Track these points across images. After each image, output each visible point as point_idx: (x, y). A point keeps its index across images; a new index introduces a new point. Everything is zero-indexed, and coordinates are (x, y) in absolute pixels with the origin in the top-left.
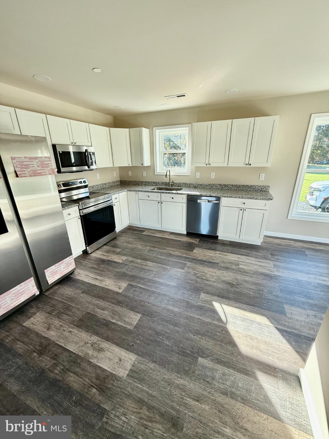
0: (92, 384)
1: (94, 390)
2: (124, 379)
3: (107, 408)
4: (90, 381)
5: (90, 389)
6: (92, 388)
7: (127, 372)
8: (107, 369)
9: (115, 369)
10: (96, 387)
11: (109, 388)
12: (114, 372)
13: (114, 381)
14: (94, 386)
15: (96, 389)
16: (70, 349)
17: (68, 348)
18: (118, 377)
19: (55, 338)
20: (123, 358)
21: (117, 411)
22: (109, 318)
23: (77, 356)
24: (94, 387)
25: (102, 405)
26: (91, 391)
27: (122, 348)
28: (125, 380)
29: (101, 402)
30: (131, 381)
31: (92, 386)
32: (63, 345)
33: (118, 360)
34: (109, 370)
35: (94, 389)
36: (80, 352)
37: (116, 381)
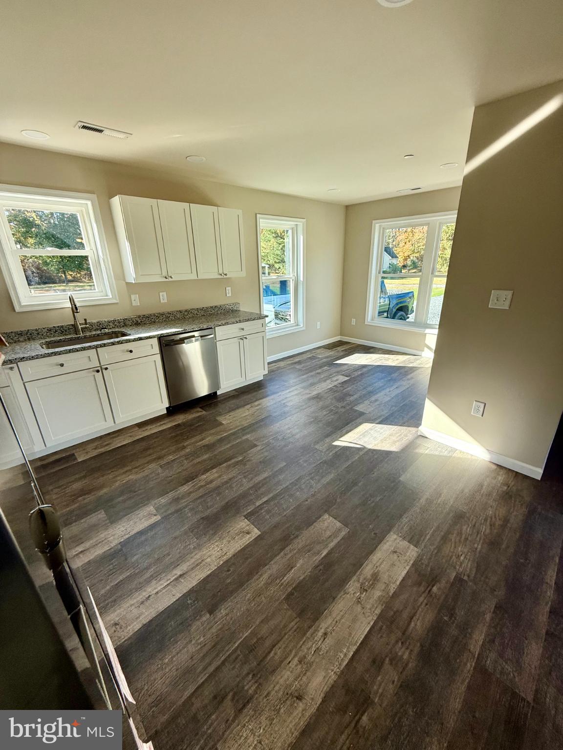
0: (427, 591)
1: (435, 589)
2: (420, 551)
3: (454, 574)
4: (423, 595)
5: (433, 595)
6: (431, 592)
7: (412, 547)
8: (407, 570)
9: (407, 561)
10: (430, 587)
11: (432, 570)
12: (412, 562)
13: (422, 564)
14: (429, 589)
15: (433, 586)
16: (365, 633)
17: (363, 637)
18: (418, 557)
19: (332, 671)
20: (393, 548)
21: (456, 563)
22: (315, 559)
23: (381, 617)
24: (431, 590)
25: (451, 581)
26: (436, 594)
27: (377, 547)
28: (422, 550)
29: (448, 581)
30: (423, 544)
31: (429, 591)
32: (354, 648)
33: (395, 555)
34: (408, 568)
35: (433, 590)
36: (374, 612)
37: (423, 561)
